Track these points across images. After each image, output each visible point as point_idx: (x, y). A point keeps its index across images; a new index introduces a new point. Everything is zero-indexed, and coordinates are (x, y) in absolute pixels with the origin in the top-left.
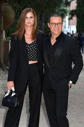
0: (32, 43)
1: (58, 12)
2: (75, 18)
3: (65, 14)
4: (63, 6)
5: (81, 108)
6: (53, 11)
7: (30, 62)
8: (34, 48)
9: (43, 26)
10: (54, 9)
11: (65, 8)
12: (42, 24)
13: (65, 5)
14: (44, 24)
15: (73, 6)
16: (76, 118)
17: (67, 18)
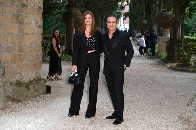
0: (90, 37)
1: (115, 14)
2: (128, 19)
3: (120, 16)
4: (119, 9)
5: (133, 86)
6: (111, 13)
7: (89, 52)
8: (92, 41)
9: (104, 25)
10: (112, 12)
11: (120, 11)
12: (103, 23)
13: (120, 9)
14: (104, 23)
15: (127, 9)
16: (129, 93)
17: (122, 18)
